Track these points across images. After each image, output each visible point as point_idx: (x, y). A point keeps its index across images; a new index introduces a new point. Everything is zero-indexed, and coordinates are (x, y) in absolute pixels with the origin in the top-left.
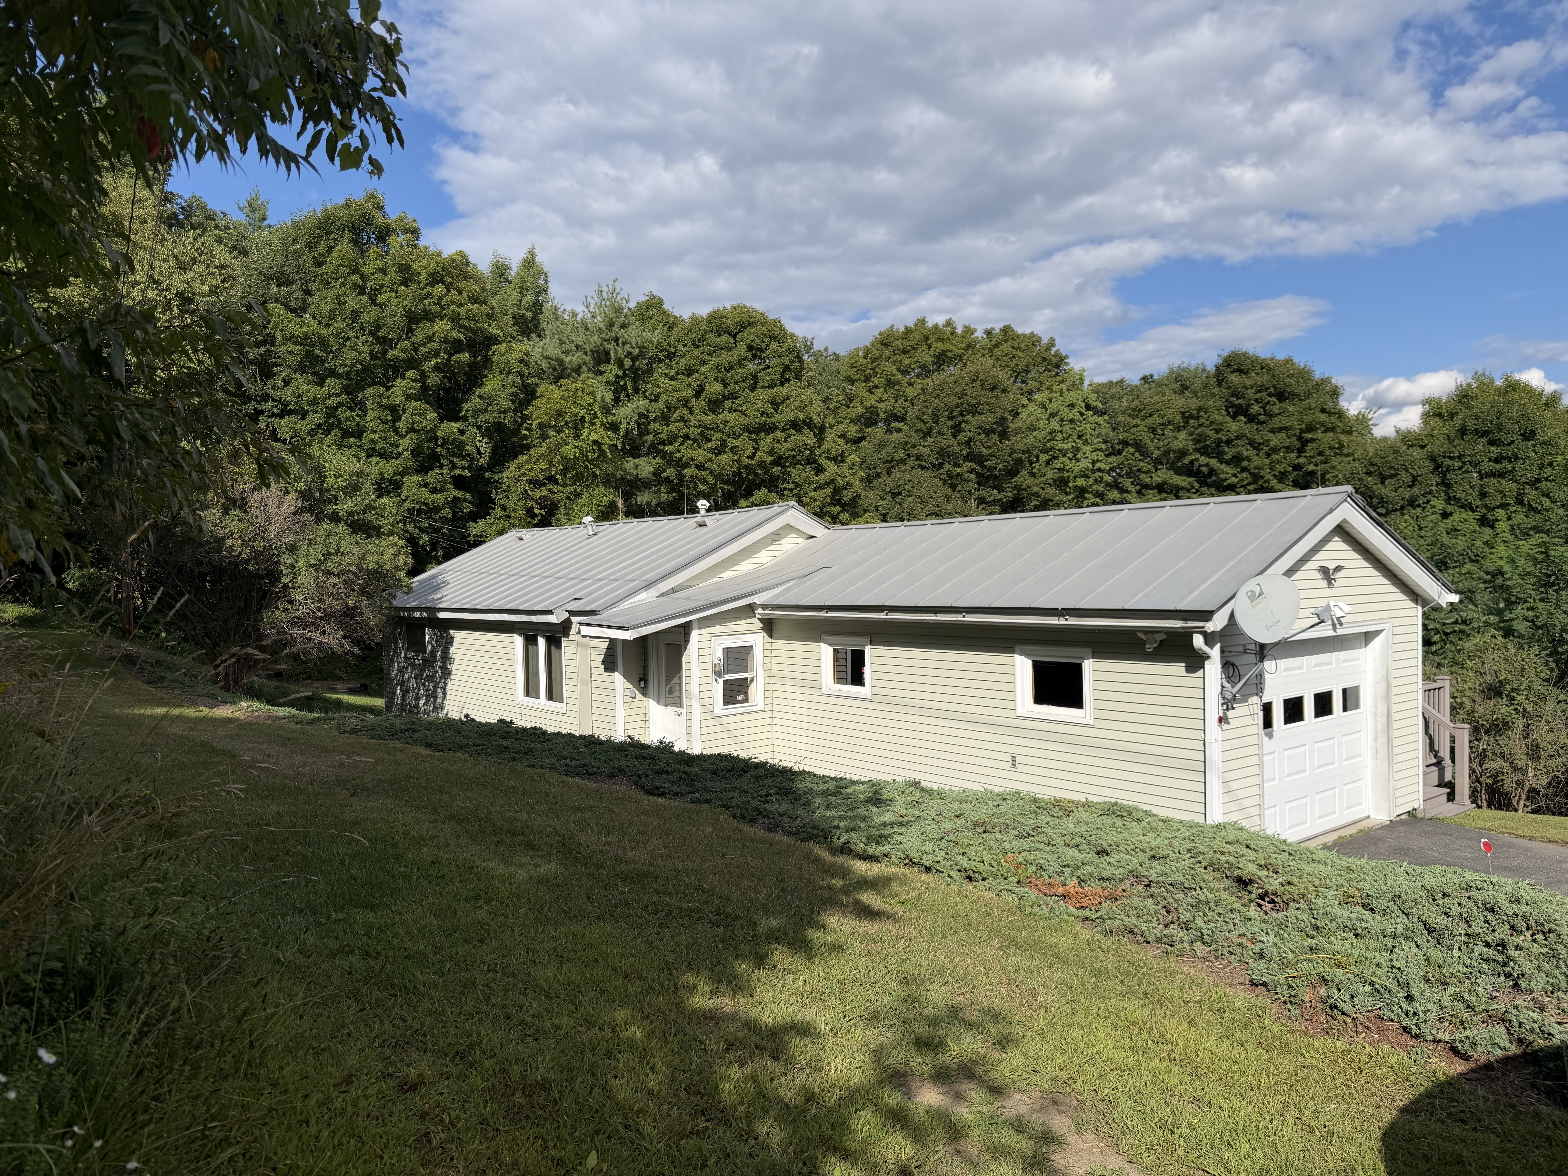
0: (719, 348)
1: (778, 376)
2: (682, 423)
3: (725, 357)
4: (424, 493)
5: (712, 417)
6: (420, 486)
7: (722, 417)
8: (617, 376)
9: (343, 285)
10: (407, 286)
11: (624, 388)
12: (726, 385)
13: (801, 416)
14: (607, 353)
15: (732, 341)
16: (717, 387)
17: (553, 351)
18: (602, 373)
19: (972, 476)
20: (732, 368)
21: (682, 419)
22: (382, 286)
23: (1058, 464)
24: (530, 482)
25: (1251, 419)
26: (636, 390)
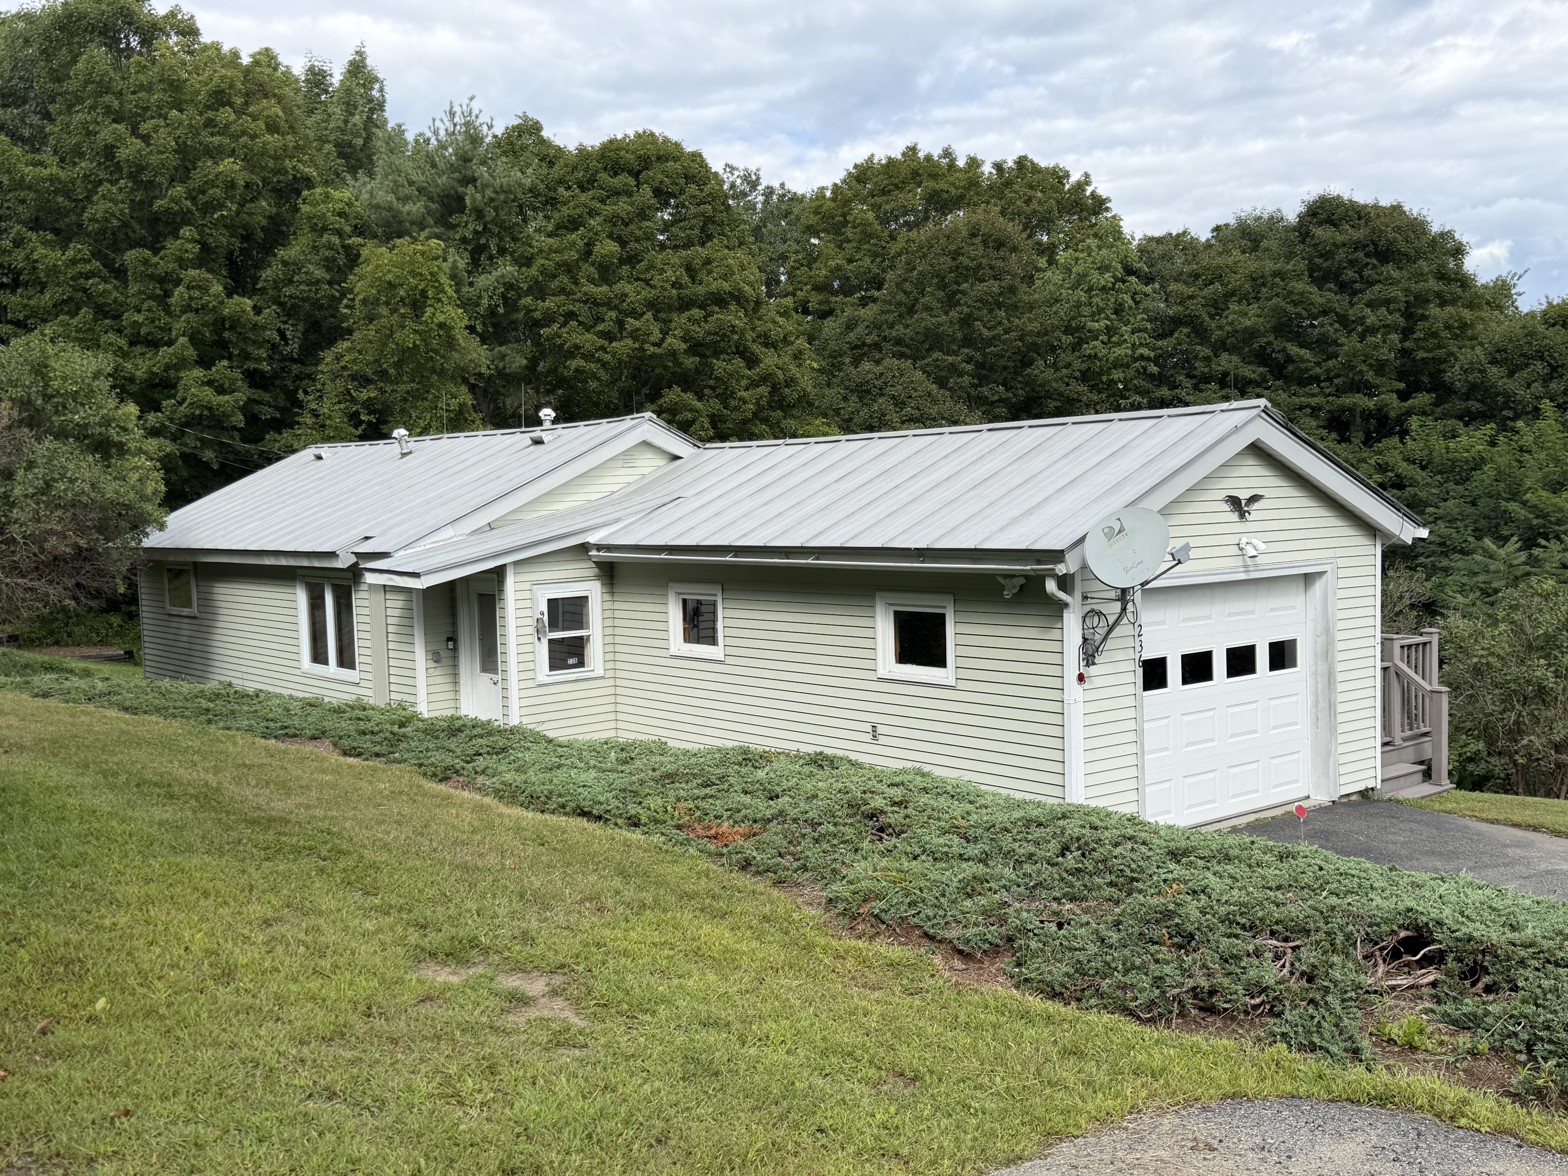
0: (617, 193)
1: (697, 231)
2: (563, 297)
3: (623, 206)
4: (208, 394)
5: (605, 288)
6: (204, 384)
7: (617, 287)
8: (476, 232)
9: (93, 108)
10: (181, 111)
11: (485, 247)
12: (623, 243)
13: (726, 286)
14: (460, 199)
15: (633, 183)
16: (612, 247)
17: (384, 197)
18: (454, 227)
19: (969, 367)
20: (631, 221)
21: (562, 291)
22: (147, 109)
23: (1087, 349)
24: (353, 377)
25: (1343, 287)
26: (502, 251)
